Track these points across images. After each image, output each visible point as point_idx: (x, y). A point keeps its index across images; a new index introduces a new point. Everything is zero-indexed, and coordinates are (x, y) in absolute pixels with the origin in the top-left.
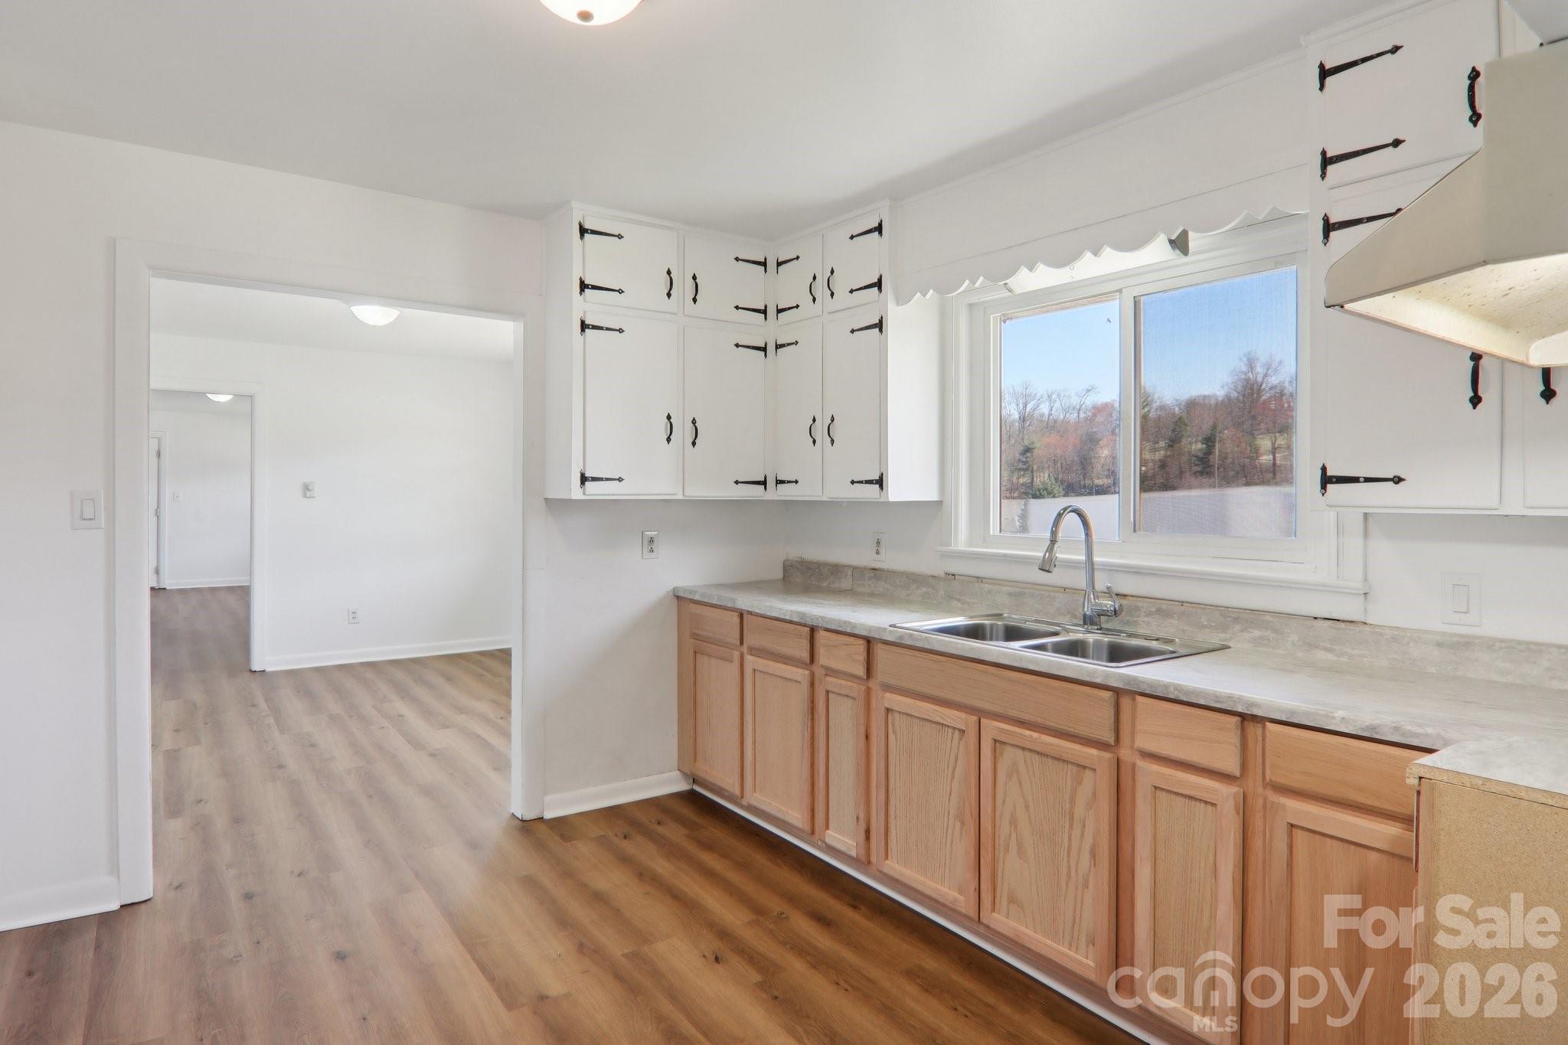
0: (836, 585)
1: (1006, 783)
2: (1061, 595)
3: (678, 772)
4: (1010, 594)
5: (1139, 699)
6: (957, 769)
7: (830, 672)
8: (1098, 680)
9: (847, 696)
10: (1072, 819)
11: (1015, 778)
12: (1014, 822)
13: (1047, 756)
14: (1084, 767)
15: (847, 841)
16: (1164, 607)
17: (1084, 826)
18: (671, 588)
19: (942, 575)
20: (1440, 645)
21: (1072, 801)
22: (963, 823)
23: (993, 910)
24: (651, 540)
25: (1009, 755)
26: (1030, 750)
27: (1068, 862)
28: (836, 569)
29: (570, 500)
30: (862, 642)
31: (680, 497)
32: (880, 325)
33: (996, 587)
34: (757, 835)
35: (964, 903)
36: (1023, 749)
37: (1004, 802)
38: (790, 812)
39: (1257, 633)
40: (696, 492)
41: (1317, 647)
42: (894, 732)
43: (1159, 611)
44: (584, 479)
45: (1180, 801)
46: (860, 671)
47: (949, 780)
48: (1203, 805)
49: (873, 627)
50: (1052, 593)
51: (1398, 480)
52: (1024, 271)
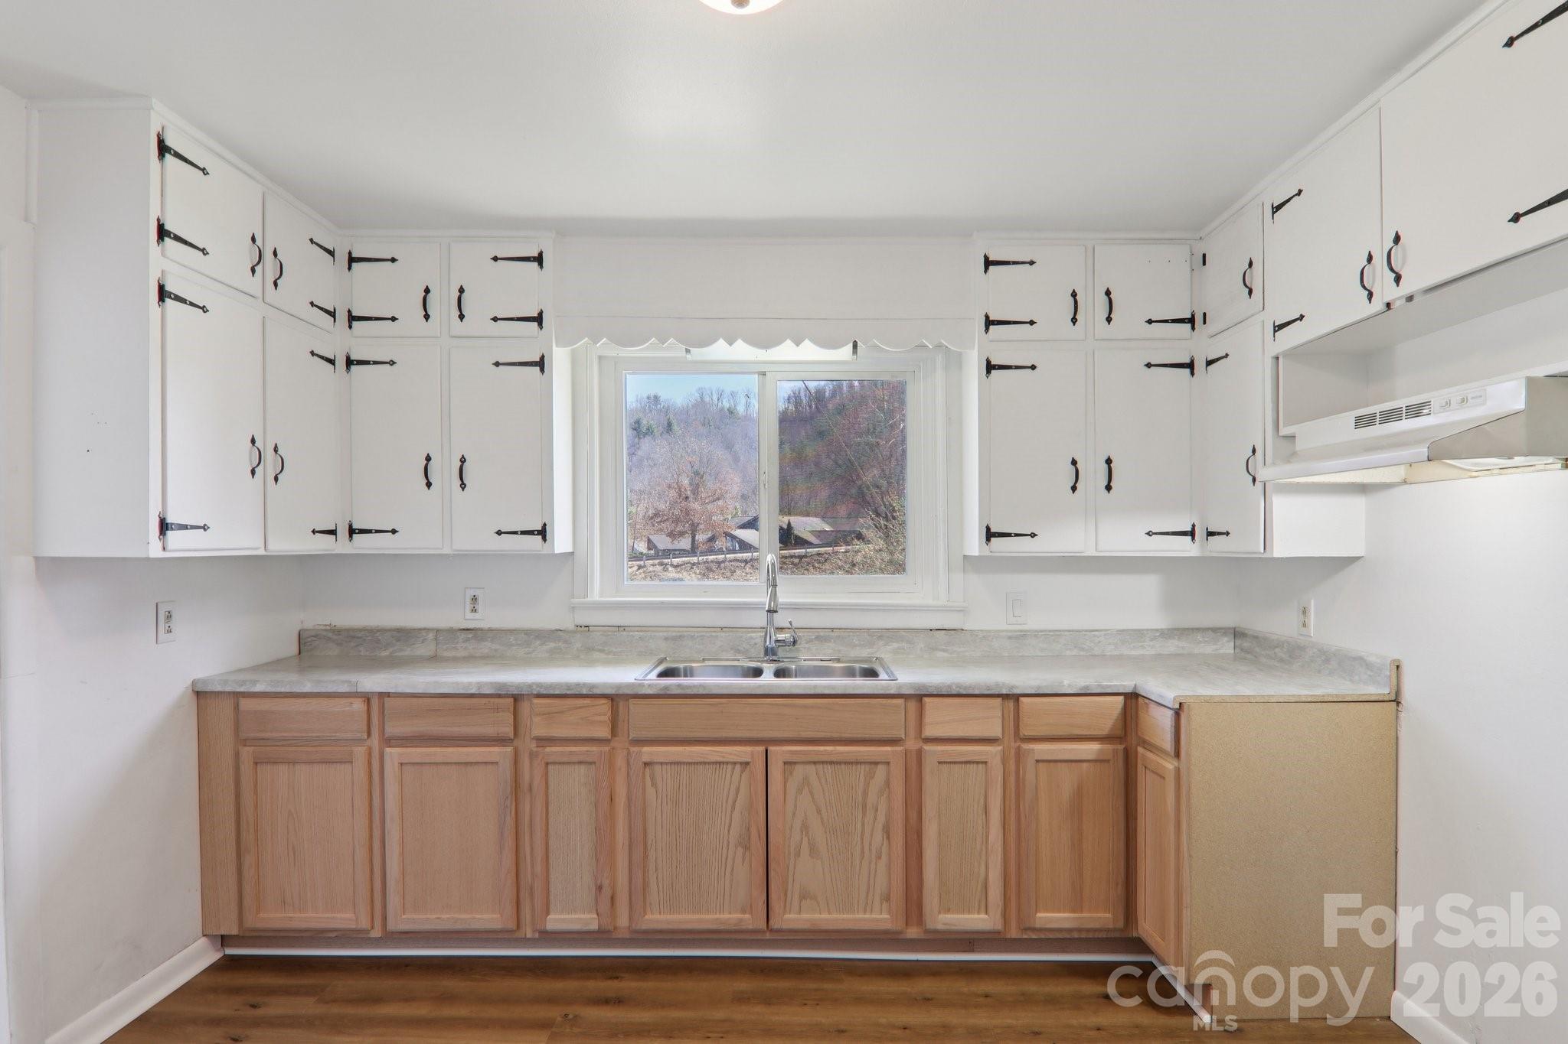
0: (408, 652)
1: (796, 798)
2: (723, 634)
3: (204, 940)
4: (666, 639)
5: (926, 700)
6: (738, 802)
9: (580, 763)
10: (864, 807)
11: (806, 790)
12: (805, 828)
13: (839, 763)
14: (876, 763)
15: (582, 916)
16: (822, 634)
17: (877, 810)
18: (189, 682)
19: (571, 627)
21: (865, 794)
22: (747, 848)
23: (784, 913)
24: (169, 616)
25: (799, 771)
26: (823, 763)
27: (862, 843)
29: (148, 559)
30: (603, 701)
31: (261, 552)
32: (541, 364)
33: (649, 634)
35: (752, 920)
36: (815, 763)
37: (794, 814)
38: (477, 916)
39: (895, 645)
40: (280, 545)
41: (937, 649)
42: (654, 784)
43: (818, 638)
44: (164, 527)
45: (957, 767)
46: (604, 732)
47: (729, 812)
48: (975, 765)
49: (622, 683)
50: (714, 634)
51: (1033, 535)
52: (721, 343)
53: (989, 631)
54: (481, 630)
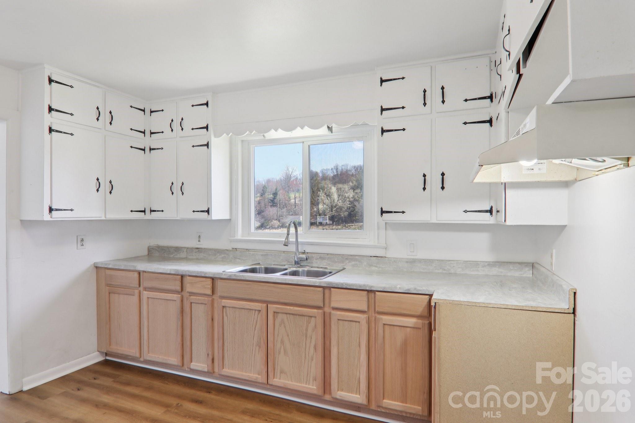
0: (178, 256)
1: (279, 328)
2: (283, 254)
3: (98, 353)
4: (262, 255)
5: (332, 289)
6: (257, 327)
7: (192, 294)
8: (317, 285)
9: (202, 303)
10: (306, 336)
11: (283, 326)
12: (282, 342)
13: (296, 315)
14: (311, 317)
15: (203, 365)
16: (322, 256)
17: (311, 338)
18: (93, 263)
19: (231, 249)
20: (407, 262)
21: (307, 330)
22: (260, 347)
23: (274, 378)
24: (82, 240)
25: (280, 316)
26: (289, 314)
27: (305, 352)
28: (178, 249)
29: (44, 221)
30: (209, 280)
31: (103, 218)
32: (207, 145)
33: (256, 253)
34: (150, 373)
35: (261, 378)
36: (286, 314)
37: (278, 335)
38: (170, 359)
39: (353, 263)
40: (111, 216)
41: (372, 266)
43: (320, 258)
44: (51, 210)
45: (347, 322)
46: (209, 292)
47: (253, 331)
48: (355, 323)
49: (215, 273)
50: (279, 254)
51: (403, 212)
52: (273, 131)
53: (397, 258)
54: (202, 248)
